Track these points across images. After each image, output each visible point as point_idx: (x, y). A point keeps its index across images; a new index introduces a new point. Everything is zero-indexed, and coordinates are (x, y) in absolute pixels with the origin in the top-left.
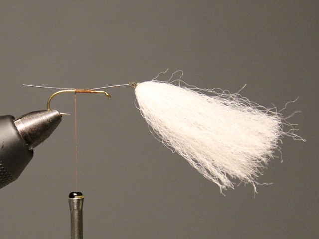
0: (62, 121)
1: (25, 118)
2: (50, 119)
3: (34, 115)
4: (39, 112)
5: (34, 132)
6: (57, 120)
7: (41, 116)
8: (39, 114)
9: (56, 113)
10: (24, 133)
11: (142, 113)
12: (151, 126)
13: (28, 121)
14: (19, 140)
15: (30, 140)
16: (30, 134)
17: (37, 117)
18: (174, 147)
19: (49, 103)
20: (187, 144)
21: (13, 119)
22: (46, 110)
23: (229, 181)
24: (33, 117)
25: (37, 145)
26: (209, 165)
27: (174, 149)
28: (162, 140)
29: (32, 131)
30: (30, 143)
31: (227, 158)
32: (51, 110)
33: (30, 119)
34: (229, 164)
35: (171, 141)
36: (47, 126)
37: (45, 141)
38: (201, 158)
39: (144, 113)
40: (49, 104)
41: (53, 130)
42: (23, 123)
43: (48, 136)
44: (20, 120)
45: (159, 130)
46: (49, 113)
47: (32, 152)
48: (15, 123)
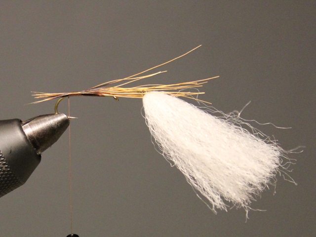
0: (70, 124)
1: (32, 122)
2: (58, 123)
3: (42, 119)
4: (47, 115)
5: (41, 136)
6: (65, 124)
7: (49, 120)
8: (47, 118)
9: (63, 116)
10: (31, 137)
11: (147, 122)
12: (154, 136)
13: (36, 125)
14: (27, 145)
15: (38, 144)
16: (37, 138)
17: (45, 121)
18: (174, 161)
19: (57, 106)
20: (187, 160)
21: (20, 123)
22: (53, 114)
23: (222, 203)
24: (41, 121)
25: (44, 149)
26: (205, 184)
27: (173, 163)
28: (162, 152)
29: (39, 135)
30: (37, 147)
31: (224, 179)
32: (58, 114)
33: (37, 123)
34: (225, 186)
35: (172, 154)
36: (55, 130)
37: (52, 146)
38: (198, 176)
39: (149, 122)
40: (56, 108)
41: (61, 134)
42: (31, 127)
43: (56, 140)
44: (28, 124)
45: (161, 141)
46: (57, 117)
47: (40, 156)
48: (23, 127)
